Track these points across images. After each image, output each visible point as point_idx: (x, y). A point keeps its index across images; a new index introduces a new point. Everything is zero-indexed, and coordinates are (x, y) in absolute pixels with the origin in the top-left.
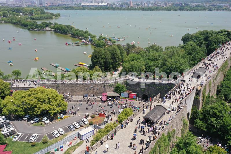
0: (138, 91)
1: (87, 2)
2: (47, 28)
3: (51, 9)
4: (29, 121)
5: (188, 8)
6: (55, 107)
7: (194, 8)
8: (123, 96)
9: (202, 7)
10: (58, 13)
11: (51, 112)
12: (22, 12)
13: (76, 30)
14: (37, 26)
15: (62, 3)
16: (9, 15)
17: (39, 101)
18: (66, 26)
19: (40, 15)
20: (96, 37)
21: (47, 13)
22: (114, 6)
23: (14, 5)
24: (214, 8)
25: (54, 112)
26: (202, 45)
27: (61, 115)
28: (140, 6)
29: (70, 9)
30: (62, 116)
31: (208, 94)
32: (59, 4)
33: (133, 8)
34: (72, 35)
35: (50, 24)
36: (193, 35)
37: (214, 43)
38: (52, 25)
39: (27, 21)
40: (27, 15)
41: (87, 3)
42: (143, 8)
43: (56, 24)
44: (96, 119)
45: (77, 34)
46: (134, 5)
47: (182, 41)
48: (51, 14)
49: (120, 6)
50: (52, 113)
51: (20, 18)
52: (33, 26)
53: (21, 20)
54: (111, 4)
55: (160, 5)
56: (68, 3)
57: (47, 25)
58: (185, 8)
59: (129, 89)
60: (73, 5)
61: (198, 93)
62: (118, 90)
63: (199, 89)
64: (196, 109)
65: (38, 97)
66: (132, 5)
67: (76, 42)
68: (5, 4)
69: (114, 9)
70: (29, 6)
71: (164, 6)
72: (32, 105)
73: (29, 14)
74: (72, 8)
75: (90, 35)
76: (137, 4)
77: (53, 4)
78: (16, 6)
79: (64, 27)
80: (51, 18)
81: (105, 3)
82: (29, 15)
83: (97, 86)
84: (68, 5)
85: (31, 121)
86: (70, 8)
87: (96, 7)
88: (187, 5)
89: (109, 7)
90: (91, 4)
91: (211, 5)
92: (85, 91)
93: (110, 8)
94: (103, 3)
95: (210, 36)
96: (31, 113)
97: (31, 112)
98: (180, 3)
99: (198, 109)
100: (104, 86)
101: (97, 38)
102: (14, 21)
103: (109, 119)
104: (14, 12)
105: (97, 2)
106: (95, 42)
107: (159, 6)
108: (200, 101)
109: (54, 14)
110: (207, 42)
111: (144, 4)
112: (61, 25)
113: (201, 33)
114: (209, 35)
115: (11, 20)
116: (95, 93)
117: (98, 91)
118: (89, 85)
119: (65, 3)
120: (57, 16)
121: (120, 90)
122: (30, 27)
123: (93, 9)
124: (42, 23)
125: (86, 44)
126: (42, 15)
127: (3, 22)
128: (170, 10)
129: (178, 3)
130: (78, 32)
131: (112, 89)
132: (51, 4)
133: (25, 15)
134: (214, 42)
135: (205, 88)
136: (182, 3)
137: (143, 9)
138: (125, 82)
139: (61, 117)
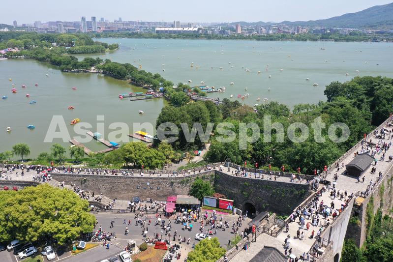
0: (236, 196)
1: (165, 25)
2: (93, 68)
3: (106, 37)
4: (16, 253)
5: (337, 37)
6: (67, 226)
7: (348, 37)
8: (208, 203)
9: (361, 35)
10: (116, 43)
11: (59, 238)
12: (55, 42)
13: (139, 73)
14: (76, 65)
15: (124, 27)
16: (35, 46)
17: (37, 213)
18: (123, 65)
19: (84, 46)
20: (173, 85)
21: (97, 43)
22: (210, 32)
23: (46, 29)
24: (381, 37)
25: (64, 236)
26: (363, 105)
27: (81, 241)
28: (254, 33)
29: (136, 38)
30: (83, 244)
31: (378, 211)
32: (119, 29)
33: (241, 36)
34: (132, 80)
35: (99, 61)
36: (345, 84)
37: (385, 102)
38: (102, 64)
39: (62, 57)
40: (63, 47)
41: (165, 27)
42: (259, 36)
43: (108, 61)
44: (148, 253)
45: (140, 79)
46: (244, 31)
47: (326, 96)
48: (103, 44)
49: (220, 32)
50: (61, 240)
51: (52, 51)
52: (70, 65)
53: (51, 55)
54: (204, 30)
55: (287, 31)
56: (134, 28)
57: (92, 63)
58: (330, 36)
59: (220, 191)
60: (142, 30)
61: (357, 212)
62: (198, 192)
63: (359, 205)
64: (353, 245)
65: (35, 206)
66: (239, 31)
67: (138, 93)
68: (32, 29)
69: (209, 37)
70: (71, 31)
71: (295, 33)
72: (22, 223)
73: (67, 44)
74: (140, 36)
75: (162, 81)
76: (248, 30)
77: (109, 28)
78: (49, 32)
79: (120, 67)
80: (103, 52)
81: (195, 27)
82: (67, 46)
83: (158, 182)
84: (134, 30)
85: (20, 252)
86: (136, 35)
87: (179, 34)
88: (335, 31)
89: (201, 34)
90: (171, 29)
91: (377, 33)
92: (135, 191)
93: (203, 35)
94: (191, 27)
95: (378, 87)
96: (21, 237)
97: (21, 235)
98: (322, 28)
99: (358, 246)
100: (172, 184)
101: (174, 87)
102: (40, 56)
103: (175, 255)
104: (43, 41)
105: (182, 26)
106: (169, 94)
107: (287, 33)
108: (360, 229)
109: (109, 44)
110: (372, 99)
111: (261, 29)
112: (116, 63)
113: (361, 82)
114: (376, 86)
115: (36, 54)
116: (153, 195)
117: (161, 192)
118: (143, 180)
119: (129, 27)
120: (113, 48)
121: (201, 192)
122: (64, 66)
123: (175, 38)
124: (86, 60)
125: (155, 98)
126: (89, 46)
127: (23, 57)
128: (306, 40)
129: (320, 28)
130: (142, 75)
131: (187, 188)
132: (106, 28)
133: (60, 46)
134: (385, 98)
135: (371, 201)
136: (326, 28)
137: (259, 38)
138: (212, 176)
139: (80, 246)
